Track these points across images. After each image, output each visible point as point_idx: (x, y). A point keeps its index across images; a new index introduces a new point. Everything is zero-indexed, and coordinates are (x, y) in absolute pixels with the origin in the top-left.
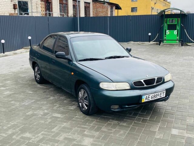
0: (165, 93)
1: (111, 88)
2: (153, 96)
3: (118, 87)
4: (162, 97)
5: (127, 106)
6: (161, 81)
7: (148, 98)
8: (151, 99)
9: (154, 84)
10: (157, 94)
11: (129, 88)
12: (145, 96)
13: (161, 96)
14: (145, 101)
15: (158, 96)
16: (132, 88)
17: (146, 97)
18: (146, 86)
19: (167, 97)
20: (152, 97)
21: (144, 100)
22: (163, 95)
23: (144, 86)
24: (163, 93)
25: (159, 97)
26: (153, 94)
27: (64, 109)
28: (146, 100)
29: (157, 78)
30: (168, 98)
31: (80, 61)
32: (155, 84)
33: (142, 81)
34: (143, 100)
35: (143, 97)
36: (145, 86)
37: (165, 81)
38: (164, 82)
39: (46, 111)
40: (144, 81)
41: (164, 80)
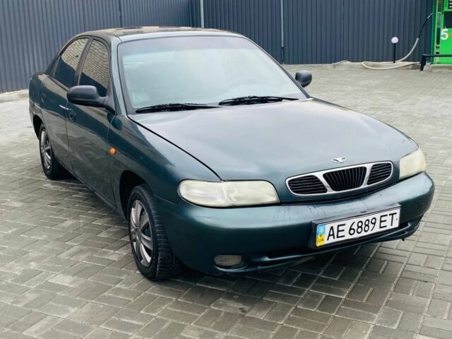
0: (397, 217)
1: (213, 199)
2: (355, 227)
3: (235, 198)
4: (389, 227)
5: (267, 259)
6: (385, 175)
7: (338, 231)
8: (348, 237)
9: (362, 187)
10: (370, 218)
11: (273, 198)
12: (328, 227)
13: (383, 224)
14: (326, 242)
15: (374, 224)
16: (284, 200)
17: (332, 228)
18: (334, 192)
19: (409, 225)
20: (351, 229)
21: (323, 238)
22: (392, 222)
23: (326, 191)
24: (392, 214)
25: (377, 229)
26: (357, 220)
27: (88, 259)
28: (332, 240)
29: (374, 168)
30: (411, 231)
31: (139, 112)
32: (364, 186)
33: (320, 176)
34: (318, 237)
35: (320, 229)
36: (330, 192)
37: (402, 175)
38: (396, 180)
39: (33, 265)
40: (325, 176)
41: (397, 171)
